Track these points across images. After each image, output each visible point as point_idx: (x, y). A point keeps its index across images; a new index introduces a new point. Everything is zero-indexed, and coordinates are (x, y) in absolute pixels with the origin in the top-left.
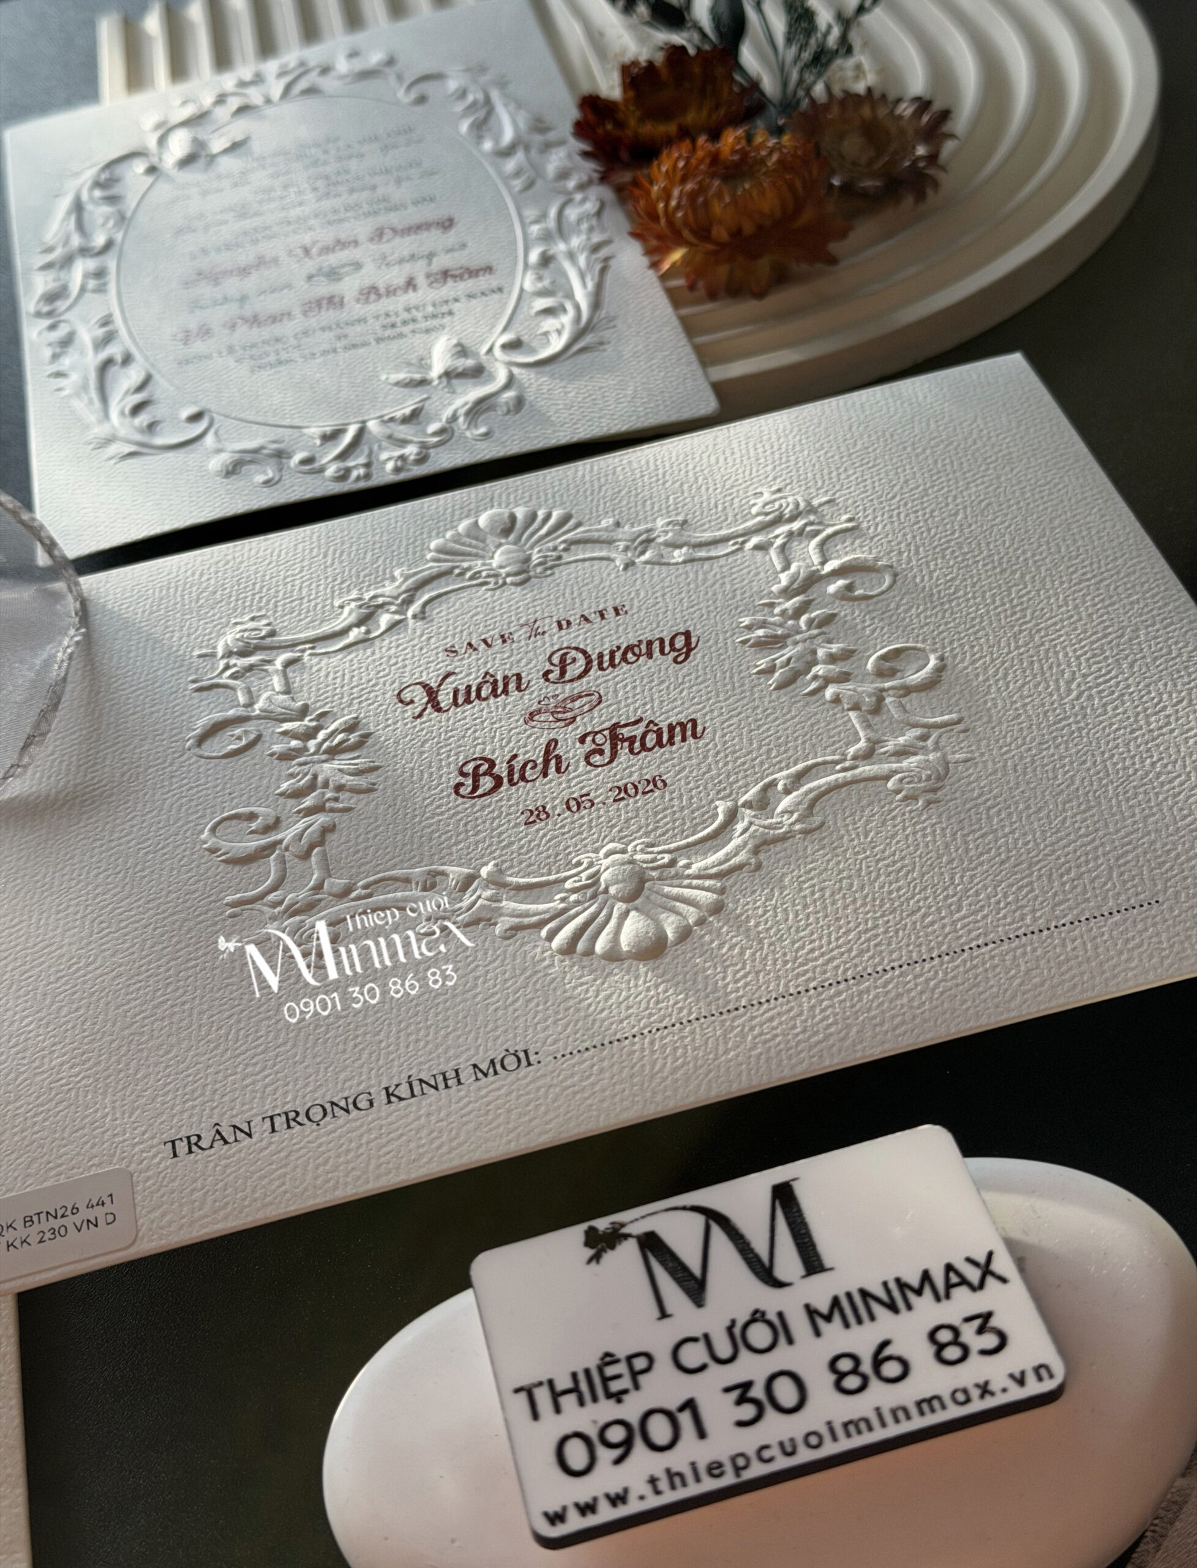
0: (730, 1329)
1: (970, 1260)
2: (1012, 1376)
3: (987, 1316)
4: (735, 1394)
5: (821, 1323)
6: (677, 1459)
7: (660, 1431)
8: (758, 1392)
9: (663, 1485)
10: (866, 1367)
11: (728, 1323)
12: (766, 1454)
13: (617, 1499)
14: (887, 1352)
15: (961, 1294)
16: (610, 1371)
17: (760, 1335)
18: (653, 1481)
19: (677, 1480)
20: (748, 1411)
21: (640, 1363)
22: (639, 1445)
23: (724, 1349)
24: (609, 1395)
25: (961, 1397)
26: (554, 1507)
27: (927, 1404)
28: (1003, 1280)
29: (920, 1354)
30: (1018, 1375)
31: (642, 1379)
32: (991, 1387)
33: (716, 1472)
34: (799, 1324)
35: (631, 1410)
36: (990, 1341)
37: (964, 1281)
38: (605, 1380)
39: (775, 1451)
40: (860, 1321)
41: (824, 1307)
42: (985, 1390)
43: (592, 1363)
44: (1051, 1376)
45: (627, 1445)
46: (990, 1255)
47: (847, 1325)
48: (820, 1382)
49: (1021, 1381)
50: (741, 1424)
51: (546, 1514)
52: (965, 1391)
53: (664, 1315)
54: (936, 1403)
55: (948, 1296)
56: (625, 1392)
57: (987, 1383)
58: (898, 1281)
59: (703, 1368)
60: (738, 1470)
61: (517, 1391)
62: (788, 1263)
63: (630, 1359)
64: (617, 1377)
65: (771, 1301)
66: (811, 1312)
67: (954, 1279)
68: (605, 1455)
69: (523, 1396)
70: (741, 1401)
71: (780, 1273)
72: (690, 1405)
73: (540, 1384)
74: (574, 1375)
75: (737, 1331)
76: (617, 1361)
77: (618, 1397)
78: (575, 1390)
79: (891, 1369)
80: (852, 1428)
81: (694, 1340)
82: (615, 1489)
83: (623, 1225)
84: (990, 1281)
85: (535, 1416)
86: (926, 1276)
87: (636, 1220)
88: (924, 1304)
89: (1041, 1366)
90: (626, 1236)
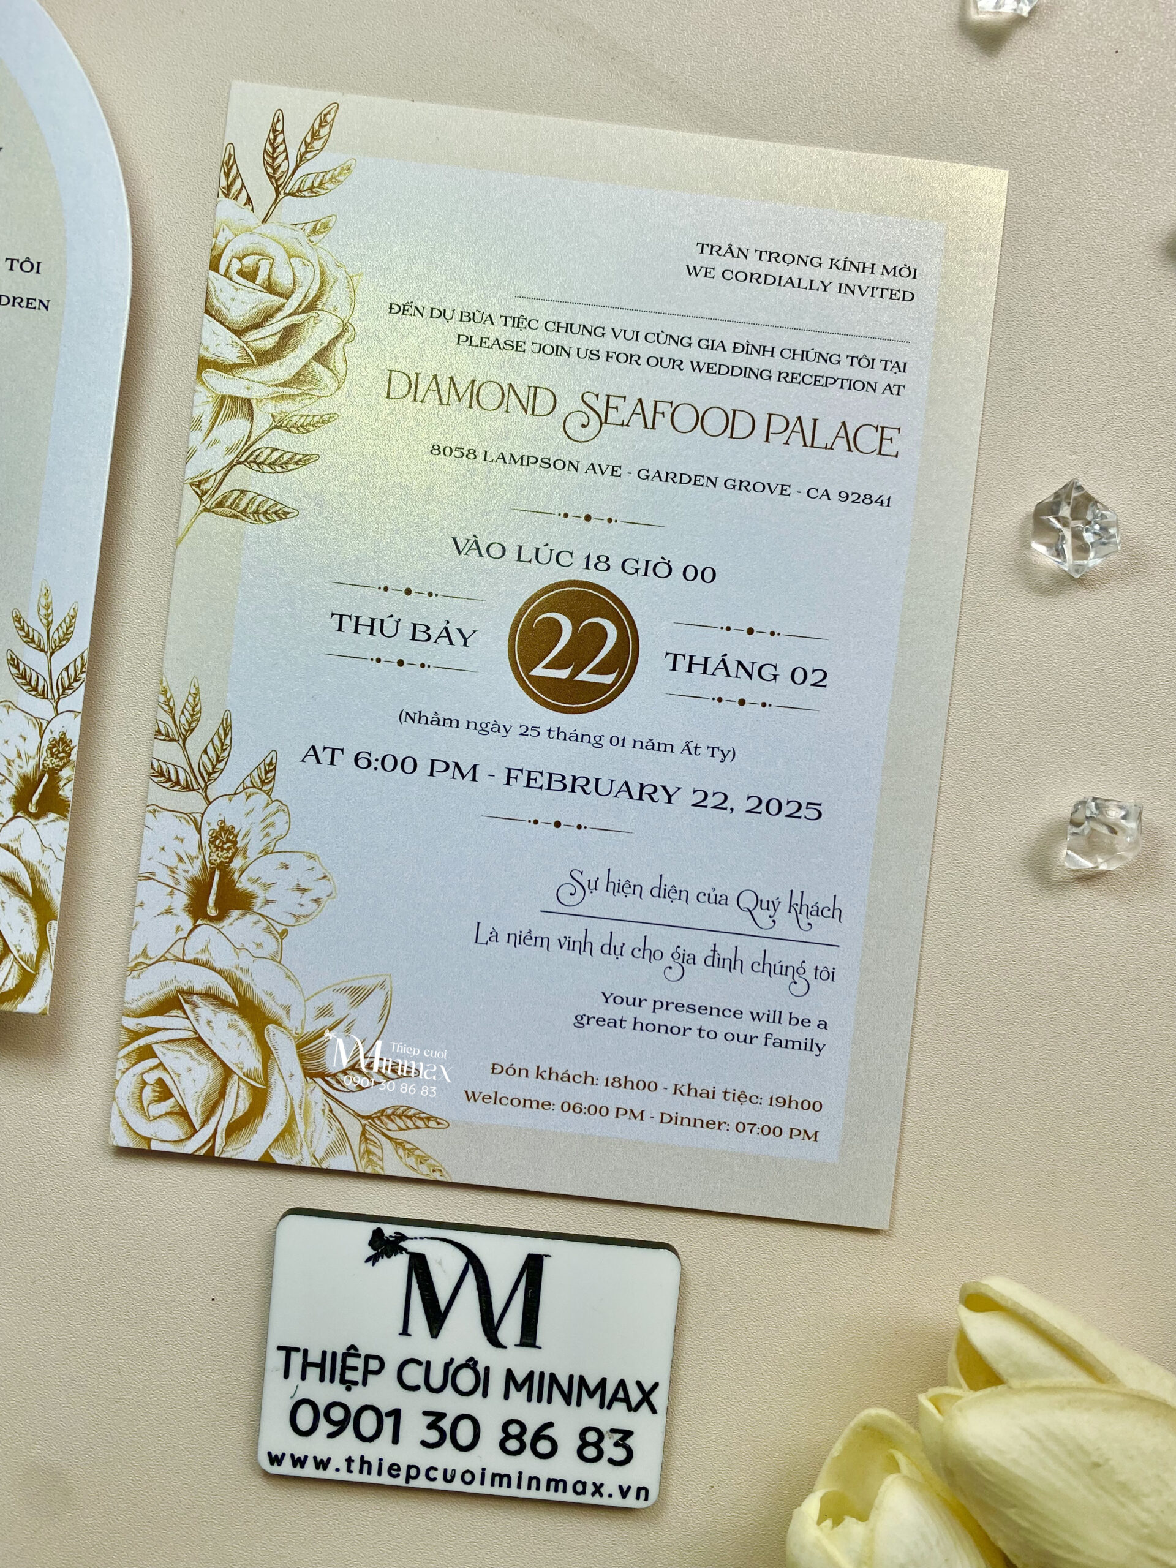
0: (447, 1366)
1: (639, 1384)
2: (621, 1487)
3: (628, 1434)
4: (431, 1419)
5: (512, 1387)
6: (373, 1452)
7: (368, 1423)
8: (445, 1425)
9: (355, 1466)
10: (528, 1438)
11: (448, 1360)
12: (432, 1474)
13: (322, 1464)
14: (546, 1432)
15: (620, 1407)
16: (351, 1362)
17: (466, 1379)
18: (349, 1460)
19: (366, 1467)
20: (433, 1436)
21: (374, 1365)
22: (350, 1429)
23: (436, 1380)
24: (343, 1381)
25: (579, 1488)
26: (275, 1452)
27: (555, 1483)
28: (654, 1411)
29: (568, 1442)
30: (625, 1489)
31: (370, 1377)
32: (602, 1490)
33: (394, 1473)
34: (497, 1383)
35: (355, 1399)
36: (620, 1454)
37: (626, 1400)
38: (345, 1368)
39: (439, 1475)
40: (539, 1400)
41: (520, 1378)
42: (598, 1489)
43: (341, 1350)
44: (646, 1499)
45: (342, 1426)
46: (656, 1385)
47: (529, 1399)
48: (491, 1435)
49: (624, 1494)
50: (424, 1443)
51: (269, 1454)
52: (584, 1484)
53: (405, 1332)
54: (561, 1485)
55: (609, 1407)
56: (356, 1383)
57: (602, 1485)
58: (582, 1378)
59: (417, 1388)
60: (409, 1477)
61: (280, 1348)
62: (510, 1329)
63: (368, 1357)
64: (355, 1369)
65: (486, 1354)
66: (510, 1374)
67: (621, 1395)
68: (324, 1427)
69: (283, 1353)
70: (430, 1426)
71: (503, 1335)
72: (396, 1414)
73: (297, 1350)
74: (324, 1353)
75: (452, 1369)
76: (359, 1356)
77: (349, 1385)
78: (321, 1366)
79: (544, 1447)
80: (497, 1479)
81: (419, 1363)
82: (322, 1456)
83: (403, 1238)
84: (645, 1406)
85: (286, 1375)
86: (603, 1383)
87: (416, 1238)
88: (590, 1404)
89: (644, 1488)
90: (403, 1250)
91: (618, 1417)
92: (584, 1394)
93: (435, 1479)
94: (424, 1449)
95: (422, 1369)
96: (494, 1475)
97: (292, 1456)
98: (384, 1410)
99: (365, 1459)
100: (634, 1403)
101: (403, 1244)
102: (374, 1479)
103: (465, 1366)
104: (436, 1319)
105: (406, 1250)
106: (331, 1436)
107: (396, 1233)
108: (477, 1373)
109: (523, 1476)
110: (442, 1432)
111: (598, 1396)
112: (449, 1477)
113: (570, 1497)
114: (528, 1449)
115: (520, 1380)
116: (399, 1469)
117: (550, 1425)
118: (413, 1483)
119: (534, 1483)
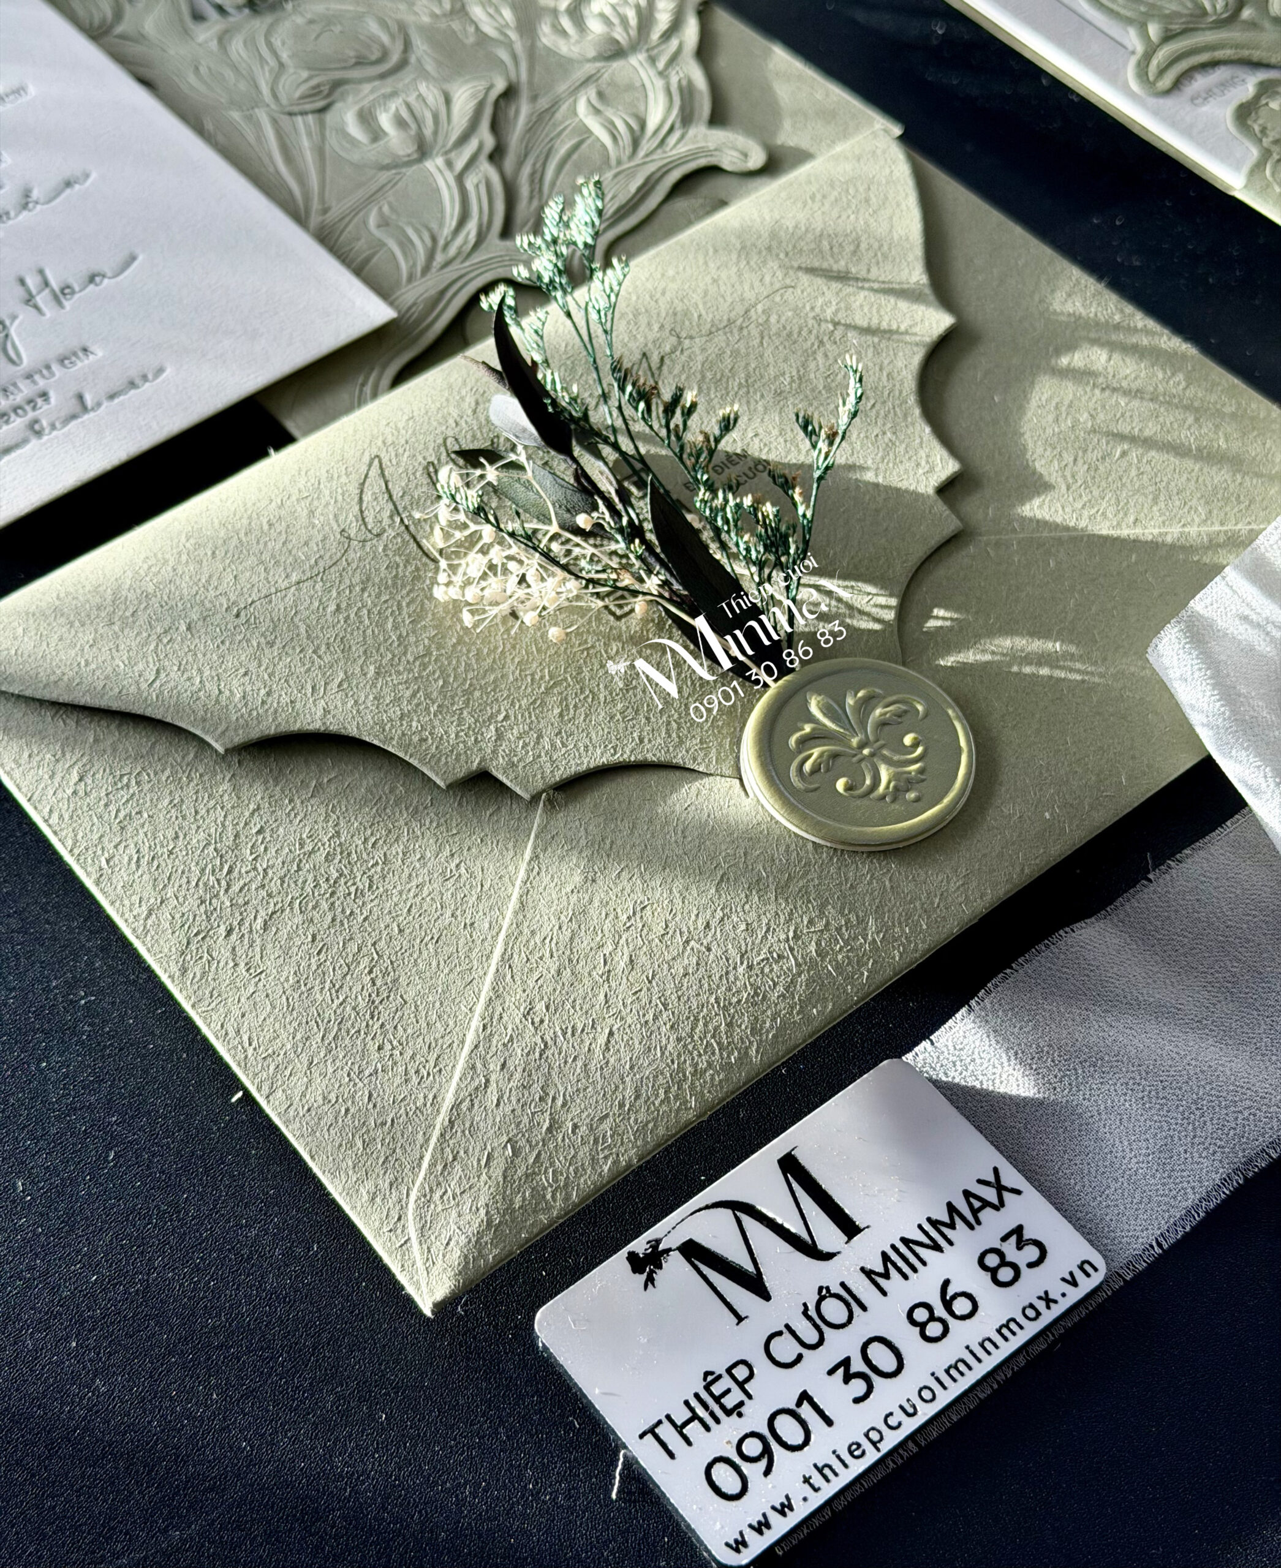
91: (994, 1225)
92: (946, 1231)
93: (900, 1424)
94: (861, 1404)
95: (787, 1335)
96: (947, 1371)
97: (751, 1526)
98: (792, 1405)
99: (820, 1465)
100: (995, 1201)
101: (661, 1247)
102: (846, 1477)
103: (822, 1299)
104: (755, 1284)
105: (670, 1250)
106: (767, 1472)
107: (648, 1242)
108: (837, 1296)
109: (972, 1348)
110: (861, 1375)
111: (959, 1222)
112: (911, 1410)
113: (1032, 1329)
114: (951, 1322)
115: (880, 1269)
116: (859, 1445)
117: (946, 1283)
118: (886, 1447)
119: (988, 1345)
